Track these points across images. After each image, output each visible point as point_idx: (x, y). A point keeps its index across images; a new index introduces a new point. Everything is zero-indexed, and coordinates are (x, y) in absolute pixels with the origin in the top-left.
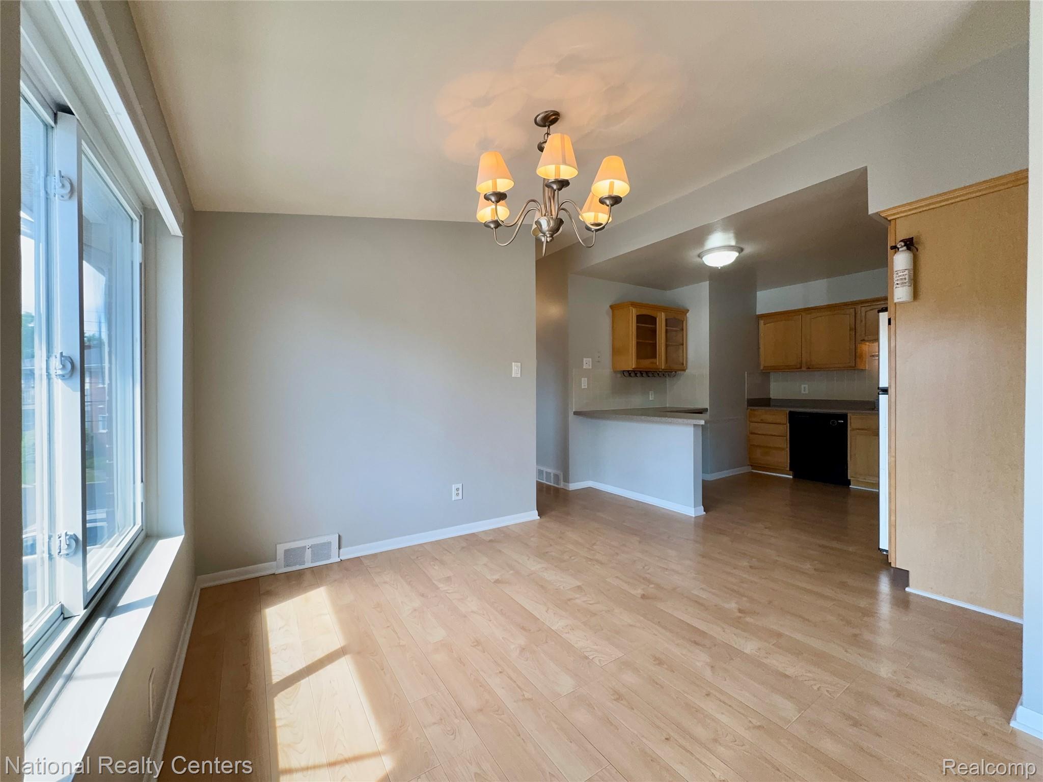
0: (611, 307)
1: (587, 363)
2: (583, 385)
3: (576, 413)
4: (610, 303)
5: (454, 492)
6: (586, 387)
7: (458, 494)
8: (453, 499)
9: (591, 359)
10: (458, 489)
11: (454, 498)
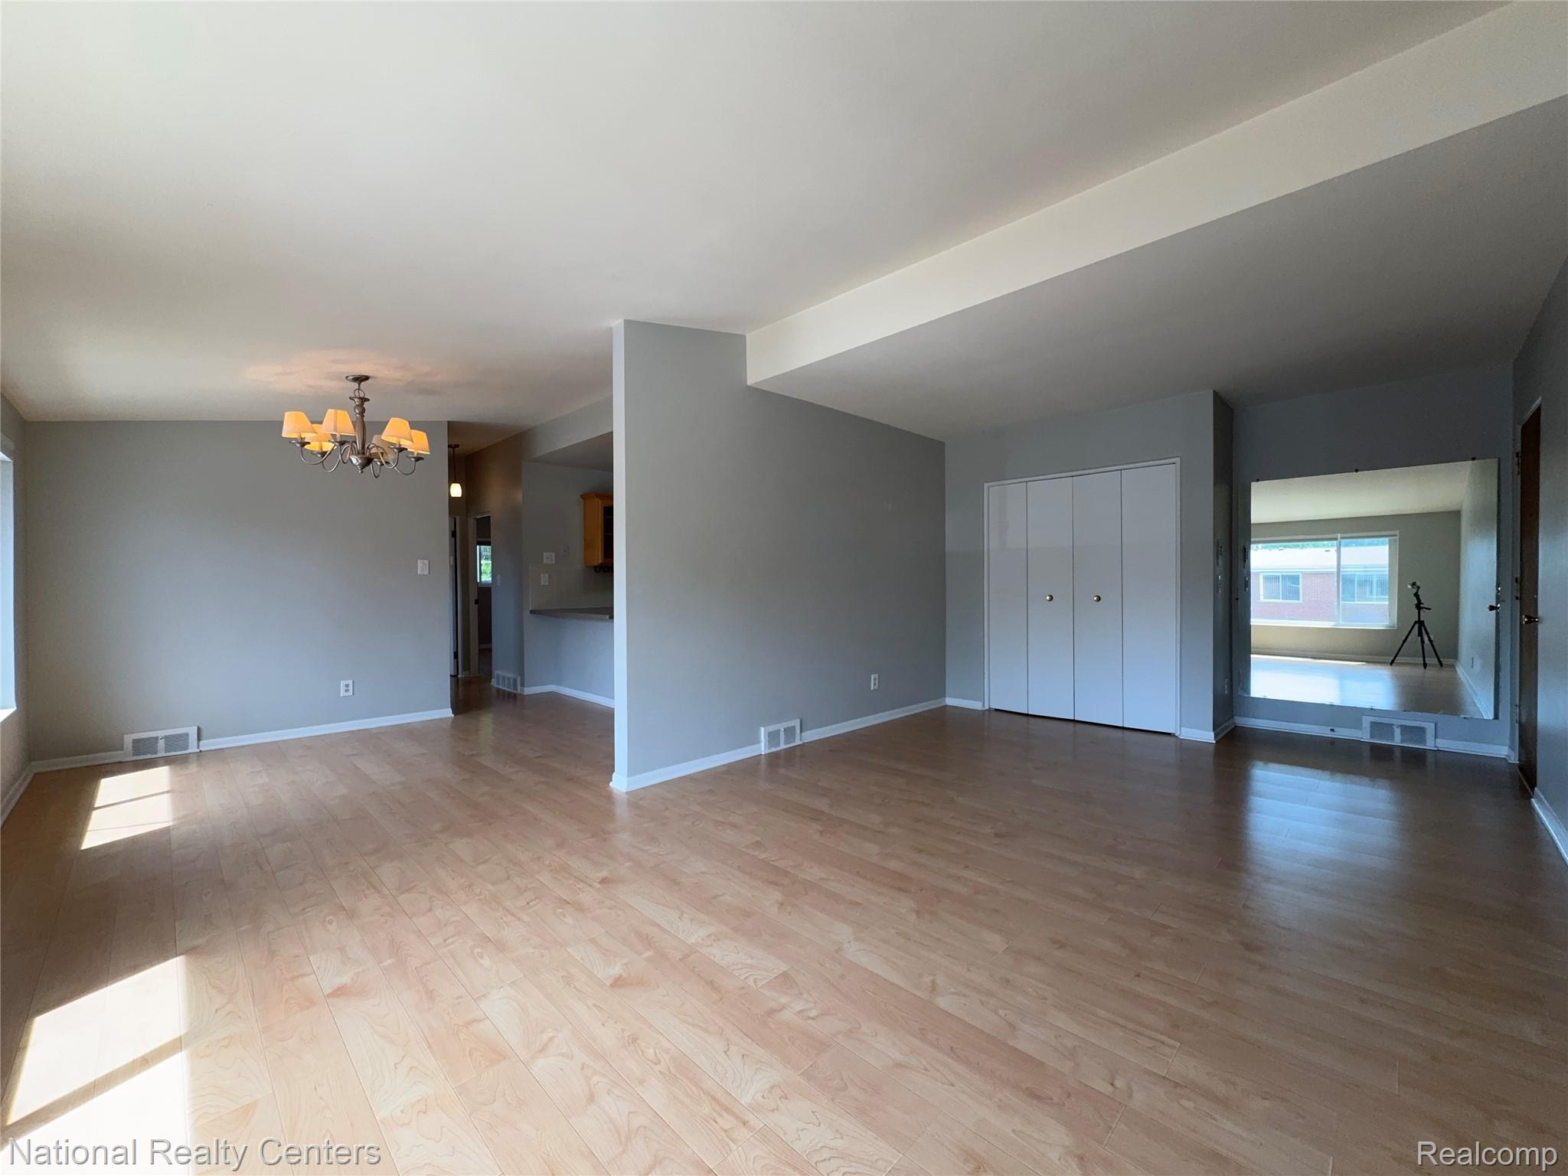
0: (582, 496)
1: (549, 558)
2: (542, 581)
3: (532, 612)
4: (581, 493)
5: (343, 688)
6: (547, 584)
7: (347, 691)
8: (342, 695)
9: (553, 554)
10: (347, 686)
11: (343, 693)
